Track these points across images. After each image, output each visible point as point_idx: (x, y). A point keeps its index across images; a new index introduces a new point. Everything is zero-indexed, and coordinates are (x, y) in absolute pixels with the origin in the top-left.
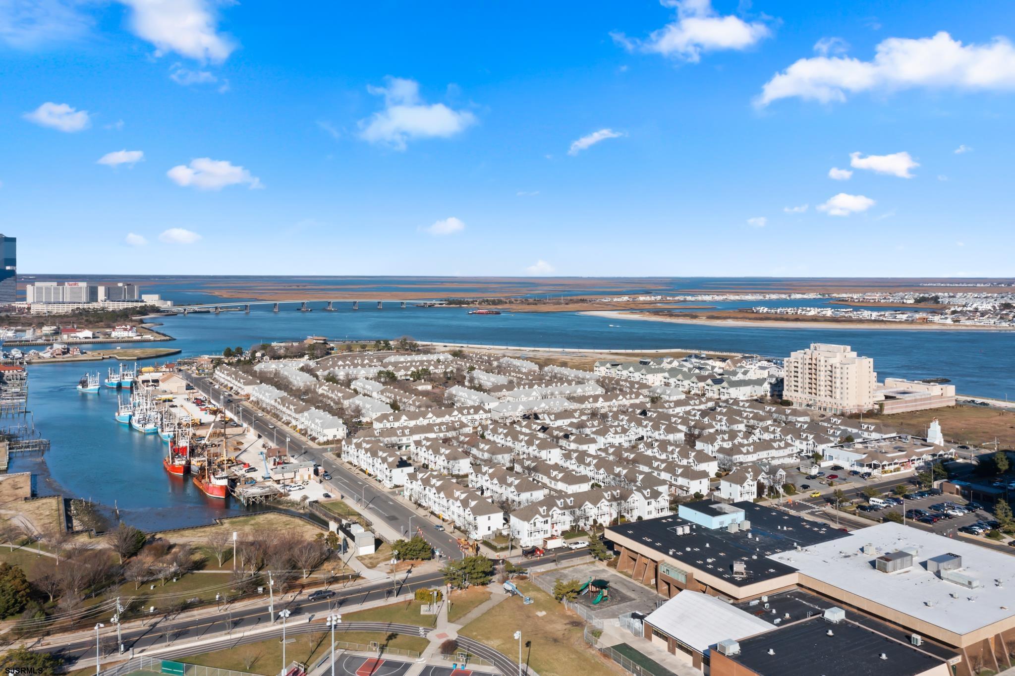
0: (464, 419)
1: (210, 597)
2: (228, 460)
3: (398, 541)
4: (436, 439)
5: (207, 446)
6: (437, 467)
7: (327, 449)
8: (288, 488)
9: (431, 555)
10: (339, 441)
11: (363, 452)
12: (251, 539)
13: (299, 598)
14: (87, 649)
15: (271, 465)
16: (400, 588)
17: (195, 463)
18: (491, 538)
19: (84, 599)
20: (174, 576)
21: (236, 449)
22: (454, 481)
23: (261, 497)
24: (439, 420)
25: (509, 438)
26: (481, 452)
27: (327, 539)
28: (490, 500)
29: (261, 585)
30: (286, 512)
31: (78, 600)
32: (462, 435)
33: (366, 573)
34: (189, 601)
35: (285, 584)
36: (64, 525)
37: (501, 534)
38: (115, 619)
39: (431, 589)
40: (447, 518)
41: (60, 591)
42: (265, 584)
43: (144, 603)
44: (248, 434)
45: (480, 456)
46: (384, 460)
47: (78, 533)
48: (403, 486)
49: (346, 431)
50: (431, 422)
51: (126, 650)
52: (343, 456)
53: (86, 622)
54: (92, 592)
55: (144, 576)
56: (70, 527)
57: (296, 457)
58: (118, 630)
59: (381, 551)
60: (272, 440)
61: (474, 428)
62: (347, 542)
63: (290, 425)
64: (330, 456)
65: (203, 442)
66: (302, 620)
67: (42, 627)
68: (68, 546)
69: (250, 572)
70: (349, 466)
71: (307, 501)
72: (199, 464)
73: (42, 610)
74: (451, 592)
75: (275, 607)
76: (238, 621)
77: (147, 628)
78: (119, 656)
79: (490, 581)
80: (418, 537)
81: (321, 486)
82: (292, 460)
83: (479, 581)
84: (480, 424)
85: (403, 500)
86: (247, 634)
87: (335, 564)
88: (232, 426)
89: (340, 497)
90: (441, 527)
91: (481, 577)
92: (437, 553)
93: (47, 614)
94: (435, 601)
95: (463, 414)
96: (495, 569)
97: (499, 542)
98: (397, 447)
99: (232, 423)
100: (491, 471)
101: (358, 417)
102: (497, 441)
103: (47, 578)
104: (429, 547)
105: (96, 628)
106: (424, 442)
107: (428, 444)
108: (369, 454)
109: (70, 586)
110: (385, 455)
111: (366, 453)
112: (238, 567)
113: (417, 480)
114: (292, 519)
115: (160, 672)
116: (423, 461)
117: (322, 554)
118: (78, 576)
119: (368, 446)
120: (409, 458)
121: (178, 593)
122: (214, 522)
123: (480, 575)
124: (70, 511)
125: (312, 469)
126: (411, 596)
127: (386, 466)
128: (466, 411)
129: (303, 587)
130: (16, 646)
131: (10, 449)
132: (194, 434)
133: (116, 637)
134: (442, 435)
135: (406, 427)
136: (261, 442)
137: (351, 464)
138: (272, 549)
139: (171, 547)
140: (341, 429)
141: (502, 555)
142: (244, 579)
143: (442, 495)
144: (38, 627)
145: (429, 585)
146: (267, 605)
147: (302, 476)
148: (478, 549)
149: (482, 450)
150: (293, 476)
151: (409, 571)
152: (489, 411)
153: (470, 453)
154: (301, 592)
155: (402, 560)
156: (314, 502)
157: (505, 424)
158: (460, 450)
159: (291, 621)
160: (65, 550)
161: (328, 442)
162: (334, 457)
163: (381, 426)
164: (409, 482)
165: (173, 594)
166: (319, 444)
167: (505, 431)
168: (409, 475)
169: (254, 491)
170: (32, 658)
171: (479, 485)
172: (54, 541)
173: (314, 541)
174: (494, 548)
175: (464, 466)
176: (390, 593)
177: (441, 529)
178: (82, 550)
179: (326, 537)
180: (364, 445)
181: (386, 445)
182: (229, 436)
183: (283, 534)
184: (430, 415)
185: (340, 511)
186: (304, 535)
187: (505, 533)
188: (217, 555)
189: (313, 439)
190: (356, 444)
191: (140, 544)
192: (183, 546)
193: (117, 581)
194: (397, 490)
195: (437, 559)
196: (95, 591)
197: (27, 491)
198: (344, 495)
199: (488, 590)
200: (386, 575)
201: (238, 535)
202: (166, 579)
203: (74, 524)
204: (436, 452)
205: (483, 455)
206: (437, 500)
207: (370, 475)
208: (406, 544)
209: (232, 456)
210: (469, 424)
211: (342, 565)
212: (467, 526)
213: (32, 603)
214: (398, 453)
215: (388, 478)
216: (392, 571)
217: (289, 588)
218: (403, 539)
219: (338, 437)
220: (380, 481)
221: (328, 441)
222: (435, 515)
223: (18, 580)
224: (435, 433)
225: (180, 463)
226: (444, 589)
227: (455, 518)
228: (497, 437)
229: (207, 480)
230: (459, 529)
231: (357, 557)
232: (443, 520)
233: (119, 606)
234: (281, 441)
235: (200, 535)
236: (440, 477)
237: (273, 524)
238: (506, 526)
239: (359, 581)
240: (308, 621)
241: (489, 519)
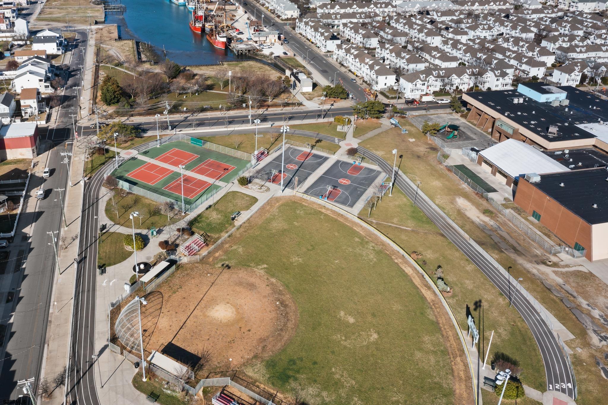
0: (377, 11)
1: (216, 106)
2: (227, 26)
3: (326, 86)
4: (357, 23)
5: (214, 16)
6: (356, 42)
7: (287, 23)
8: (262, 46)
9: (346, 96)
10: (294, 19)
11: (309, 28)
12: (239, 75)
13: (266, 112)
14: (152, 126)
15: (252, 31)
16: (326, 114)
17: (208, 26)
18: (386, 90)
19: (149, 99)
20: (197, 92)
21: (232, 19)
22: (366, 52)
23: (246, 50)
24: (360, 10)
25: (406, 27)
26: (387, 34)
27: (283, 80)
28: (388, 67)
29: (244, 103)
30: (260, 61)
31: (146, 99)
32: (375, 22)
33: (306, 102)
34: (205, 107)
35: (258, 104)
36: (137, 56)
37: (393, 88)
38: (166, 112)
39: (344, 117)
40: (359, 75)
41: (137, 93)
42: (247, 102)
43: (180, 105)
44: (239, 10)
45: (385, 37)
46: (322, 34)
47: (144, 62)
48: (333, 52)
49: (299, 13)
50: (355, 11)
51: (172, 129)
52: (296, 29)
53: (151, 111)
54: (153, 96)
55: (180, 90)
56: (140, 58)
57: (267, 27)
58: (168, 118)
59: (316, 90)
60: (253, 15)
61: (383, 17)
62: (295, 83)
63: (264, 6)
64: (288, 28)
65: (212, 13)
66: (267, 125)
67: (129, 112)
68: (140, 69)
69: (238, 94)
70: (300, 36)
71: (273, 56)
72: (210, 27)
73: (128, 103)
74: (357, 120)
75: (252, 116)
76: (231, 121)
77: (182, 119)
78: (169, 132)
79: (382, 117)
80: (339, 85)
81: (282, 47)
82: (265, 29)
83: (375, 116)
84: (388, 15)
85: (332, 60)
86: (236, 129)
87: (288, 95)
88: (229, 5)
89: (293, 55)
90: (355, 80)
91: (376, 114)
92: (351, 96)
93: (131, 106)
94: (346, 124)
95: (377, 7)
96: (386, 110)
97: (391, 94)
98: (331, 26)
99: (229, 2)
100: (391, 47)
101: (307, 4)
102: (398, 28)
103: (130, 86)
104: (346, 92)
105: (156, 116)
106: (349, 25)
107: (352, 26)
108: (313, 30)
109: (142, 92)
110: (323, 31)
111: (311, 29)
112: (232, 91)
113: (342, 49)
114: (264, 66)
115: (190, 143)
116: (347, 37)
117: (280, 89)
118: (145, 87)
119: (313, 24)
120: (339, 34)
121: (199, 102)
122: (218, 63)
123: (376, 112)
124: (140, 49)
125: (277, 36)
126: (332, 119)
127: (323, 38)
128: (379, 5)
129: (269, 106)
130: (117, 120)
131: (105, 9)
132: (207, 8)
133: (167, 122)
134: (361, 21)
135: (338, 13)
136: (247, 16)
137: (301, 34)
138: (251, 83)
139: (195, 75)
140: (296, 11)
141: (392, 101)
142: (235, 99)
143: (357, 60)
144: (127, 112)
145: (344, 114)
146: (248, 114)
147: (270, 40)
148: (376, 96)
149: (387, 33)
150: (265, 39)
151: (332, 105)
152: (396, 7)
153: (378, 34)
154: (267, 109)
155: (328, 97)
156: (277, 56)
157: (405, 17)
158: (372, 32)
159: (260, 125)
160: (138, 71)
161: (287, 19)
162: (291, 29)
163: (322, 11)
164: (337, 50)
165: (196, 102)
166: (282, 20)
167: (404, 21)
168: (337, 45)
169: (242, 47)
170: (125, 127)
171: (382, 56)
172: (132, 65)
173: (276, 81)
174: (387, 97)
175: (374, 42)
176: (319, 116)
177: (354, 81)
178: (147, 72)
179: (283, 79)
180: (310, 23)
181: (324, 24)
182: (227, 11)
183: (258, 74)
184: (355, 6)
185: (292, 64)
186: (271, 76)
187: (395, 88)
188: (220, 83)
189: (279, 17)
190: (305, 22)
191: (178, 72)
192: (201, 75)
193: (166, 91)
194: (329, 54)
195: (350, 99)
196: (155, 96)
197: (116, 35)
198: (296, 54)
199: (380, 121)
200: (318, 106)
201: (232, 73)
202: (192, 93)
203: (142, 57)
204: (356, 32)
205: (387, 36)
206: (354, 63)
207: (312, 43)
208: (332, 88)
209: (229, 23)
210: (381, 14)
211: (292, 96)
212: (371, 81)
213: (123, 99)
214: (331, 30)
215: (324, 46)
216: (322, 104)
217: (259, 107)
218: (330, 85)
219: (294, 17)
220: (319, 47)
221: (288, 18)
222: (352, 72)
223: (115, 86)
224: (357, 19)
225: (199, 25)
226: (352, 118)
227: (364, 75)
228: (399, 25)
229: (214, 37)
230: (366, 82)
231: (301, 93)
232: (357, 76)
233: (167, 106)
234: (258, 17)
235: (210, 70)
236: (357, 48)
237: (252, 68)
238: (397, 84)
239: (301, 107)
240: (270, 126)
241: (386, 78)
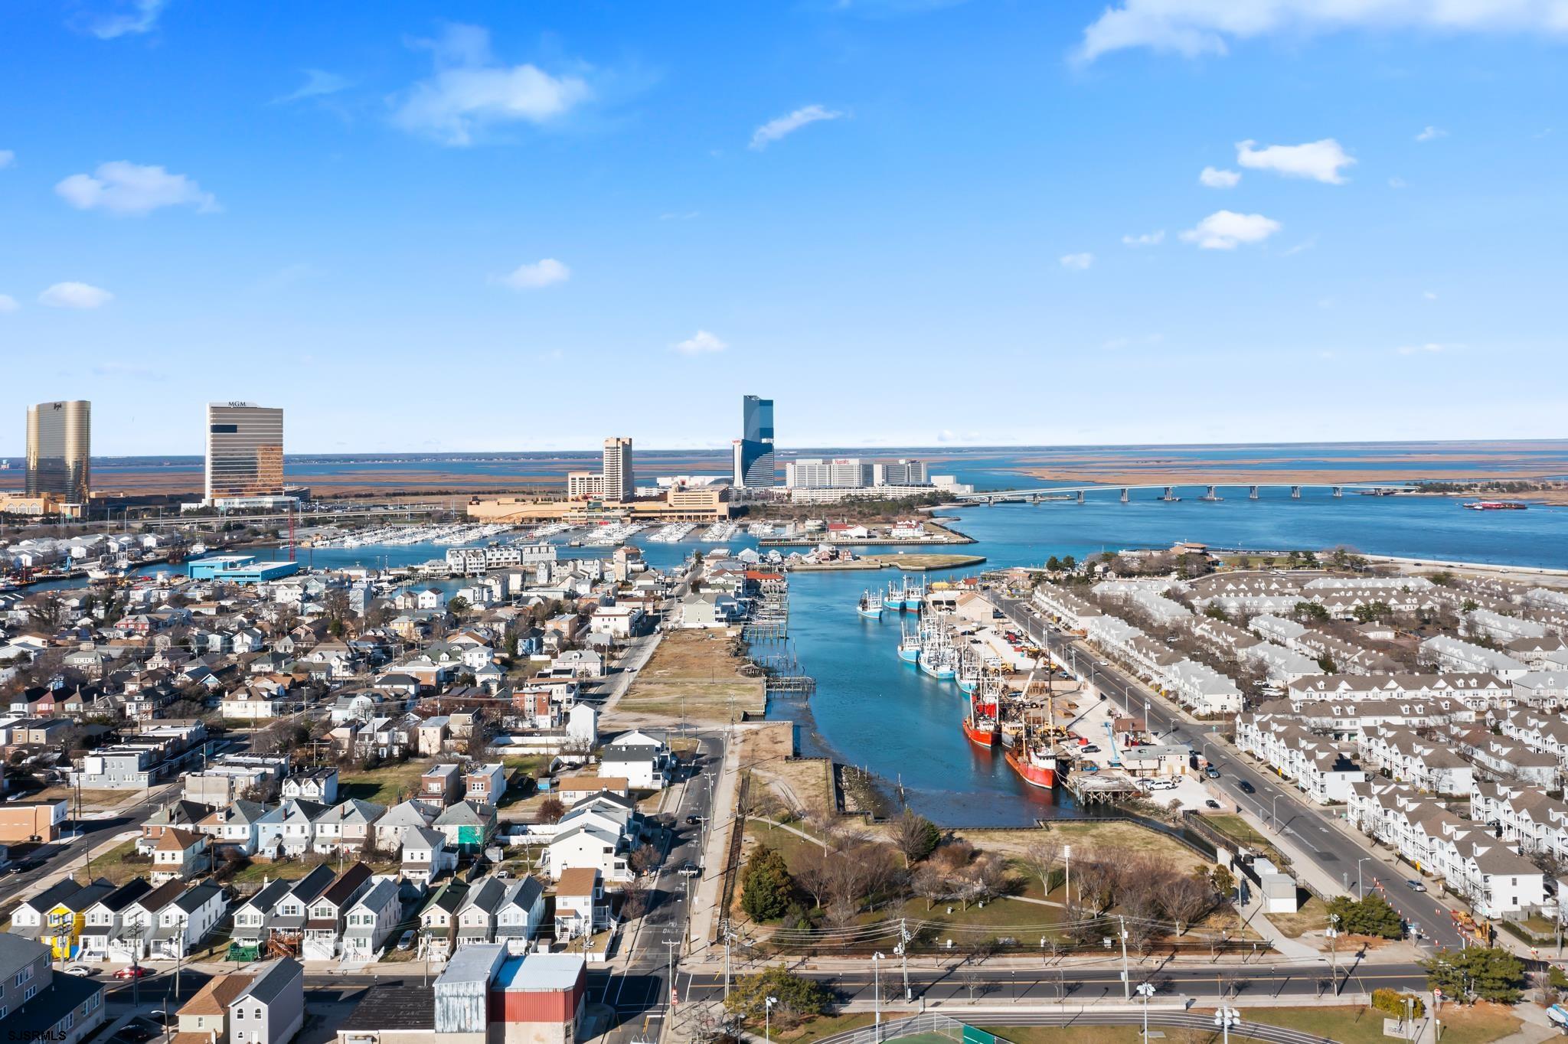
0: (1457, 696)
1: (1031, 941)
2: (1057, 731)
3: (1337, 899)
4: (1405, 727)
5: (1024, 706)
6: (1409, 778)
7: (1211, 727)
8: (1149, 784)
9: (1400, 931)
10: (1231, 716)
11: (1273, 738)
12: (1091, 858)
13: (1168, 966)
14: (863, 986)
15: (1121, 745)
16: (1345, 981)
17: (1008, 731)
18: (1520, 919)
19: (859, 912)
20: (981, 899)
21: (1068, 714)
22: (1443, 805)
23: (1107, 793)
24: (1409, 695)
25: (1551, 738)
26: (1496, 758)
27: (1213, 877)
28: (1515, 849)
29: (1108, 935)
30: (1146, 823)
31: (852, 912)
32: (1456, 724)
33: (1280, 942)
34: (1001, 941)
35: (1147, 941)
36: (833, 800)
37: (1539, 914)
38: (899, 949)
39: (1402, 993)
40: (1430, 870)
41: (829, 894)
42: (1115, 934)
43: (938, 932)
44: (1085, 691)
45: (1493, 766)
46: (1310, 755)
47: (852, 815)
48: (1345, 803)
49: (1242, 701)
50: (1395, 696)
51: (915, 998)
52: (1238, 740)
53: (863, 945)
54: (868, 904)
55: (938, 892)
56: (841, 805)
57: (1160, 735)
58: (905, 966)
59: (1308, 910)
60: (1123, 705)
61: (1478, 713)
62: (1247, 887)
63: (1150, 683)
64: (1215, 738)
65: (1018, 699)
66: (1175, 1004)
67: (807, 942)
68: (839, 833)
69: (1091, 911)
70: (1249, 759)
71: (1180, 809)
72: (1014, 732)
73: (806, 918)
74: (1442, 1004)
75: (1131, 974)
76: (1075, 986)
77: (942, 970)
78: (904, 1005)
79: (1520, 999)
80: (1374, 896)
81: (1202, 787)
82: (1154, 740)
83: (1497, 994)
84: (1491, 708)
85: (1347, 826)
86: (1088, 1009)
87: (1229, 920)
88: (1061, 678)
89: (1234, 810)
90: (1420, 884)
91: (1500, 988)
92: (1413, 931)
93: (813, 926)
94: (1411, 1015)
95: (1456, 687)
96: (1528, 978)
97: (1535, 928)
98: (1332, 735)
99: (1061, 673)
100: (1515, 795)
101: (1262, 677)
102: (1527, 740)
103: (812, 873)
104: (1397, 917)
105: (874, 958)
106: (1382, 731)
107: (1390, 734)
108: (1282, 743)
109: (842, 890)
110: (1311, 747)
111: (1279, 741)
112: (1073, 901)
113: (1371, 796)
114: (1156, 836)
115: (961, 1041)
116: (1381, 764)
117: (1206, 900)
118: (851, 880)
119: (1281, 729)
120: (1356, 756)
121: (985, 927)
122: (1036, 824)
123: (1499, 984)
124: (841, 782)
125: (1187, 758)
126: (1364, 999)
127: (1313, 765)
128: (1461, 681)
129: (1176, 949)
130: (775, 963)
131: (768, 687)
132: (1006, 687)
133: (901, 976)
134: (1415, 721)
135: (1349, 702)
136: (1106, 706)
137: (1252, 755)
138: (1125, 880)
139: (976, 854)
140: (1233, 696)
141: (1544, 954)
142: (1082, 922)
143: (1419, 827)
144: (802, 942)
145: (1399, 984)
146: (1119, 968)
147: (1170, 767)
148: (1493, 935)
149: (1496, 755)
150: (1156, 766)
151: (1361, 955)
152: (1509, 685)
153: (1471, 758)
154: (1172, 958)
155: (1347, 932)
156: (1191, 812)
157: (1542, 712)
158: (1452, 751)
159: (1156, 1002)
160: (834, 838)
161: (1212, 716)
162: (1224, 741)
163: (1303, 696)
164: (1357, 797)
165: (978, 927)
166: (1198, 717)
167: (1542, 724)
168: (1356, 785)
169: (1095, 783)
170: (794, 984)
171: (1491, 818)
172: (821, 823)
173: (1193, 877)
174: (1527, 939)
175: (1460, 780)
176: (1325, 987)
177: (1419, 888)
178: (857, 841)
179: (1211, 873)
180: (1274, 726)
181: (1314, 729)
182: (1056, 694)
183: (1142, 858)
184: (1392, 684)
185: (1234, 832)
186: (1177, 864)
187: (1548, 913)
188: (1041, 877)
189: (1189, 709)
190: (1259, 723)
191: (933, 844)
192: (992, 855)
193: (902, 893)
194: (1334, 809)
195: (1413, 940)
196: (874, 903)
197: (787, 747)
198: (1242, 806)
199: (1515, 1013)
200: (1319, 955)
201: (1073, 851)
202: (968, 901)
203: (847, 802)
204: (1406, 750)
205: (1498, 764)
206: (1410, 836)
207: (1285, 778)
208: (1353, 906)
209: (1062, 724)
210: (1469, 705)
211: (1242, 924)
212: (1470, 890)
213: (794, 907)
214: (1335, 746)
215: (1319, 787)
216: (1328, 949)
217: (1153, 948)
218: (1348, 895)
219: (1229, 709)
220: (1303, 790)
221: (1212, 713)
222: (1407, 861)
223: (777, 871)
224: (1404, 716)
225: (987, 727)
226: (1428, 998)
227: (1446, 871)
228: (1527, 734)
229: (1025, 758)
230: (1454, 892)
231: (1265, 915)
232: (1423, 872)
233: (904, 932)
234: (1136, 709)
235: (1016, 841)
236: (1414, 795)
237: (1125, 839)
238: (1549, 901)
239: (1269, 956)
240: (1184, 1007)
241: (1514, 883)
